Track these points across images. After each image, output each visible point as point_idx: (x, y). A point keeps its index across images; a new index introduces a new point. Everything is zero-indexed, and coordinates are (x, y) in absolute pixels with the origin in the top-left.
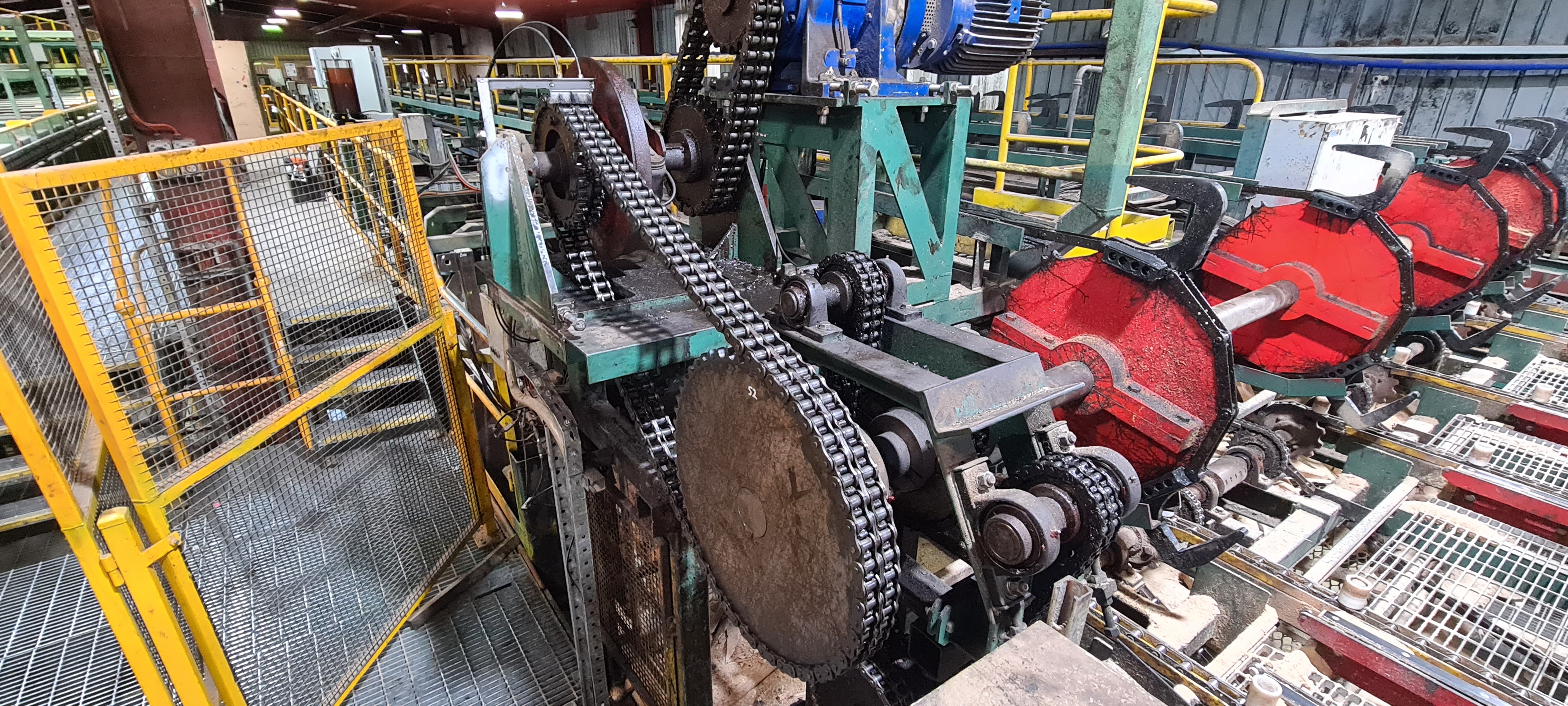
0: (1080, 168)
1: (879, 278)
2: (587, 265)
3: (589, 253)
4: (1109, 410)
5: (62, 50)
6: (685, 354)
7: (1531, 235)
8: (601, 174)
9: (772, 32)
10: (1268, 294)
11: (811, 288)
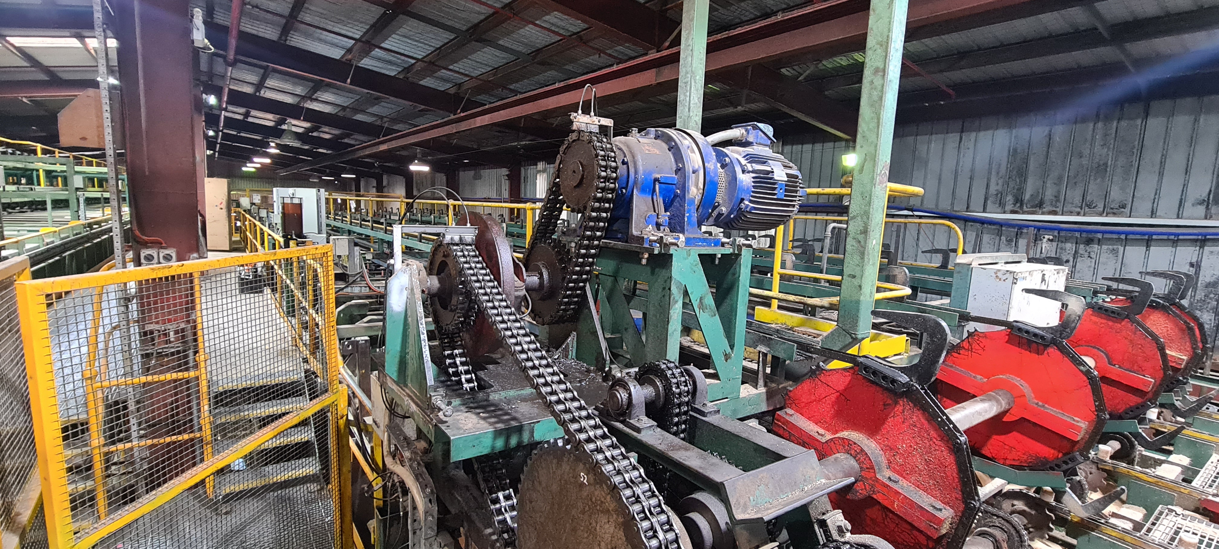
0: (835, 300)
1: (685, 382)
2: (458, 360)
3: (461, 351)
4: (875, 496)
5: (96, 179)
6: (530, 438)
7: (1185, 358)
8: (477, 295)
9: (608, 201)
10: (990, 400)
11: (632, 389)
